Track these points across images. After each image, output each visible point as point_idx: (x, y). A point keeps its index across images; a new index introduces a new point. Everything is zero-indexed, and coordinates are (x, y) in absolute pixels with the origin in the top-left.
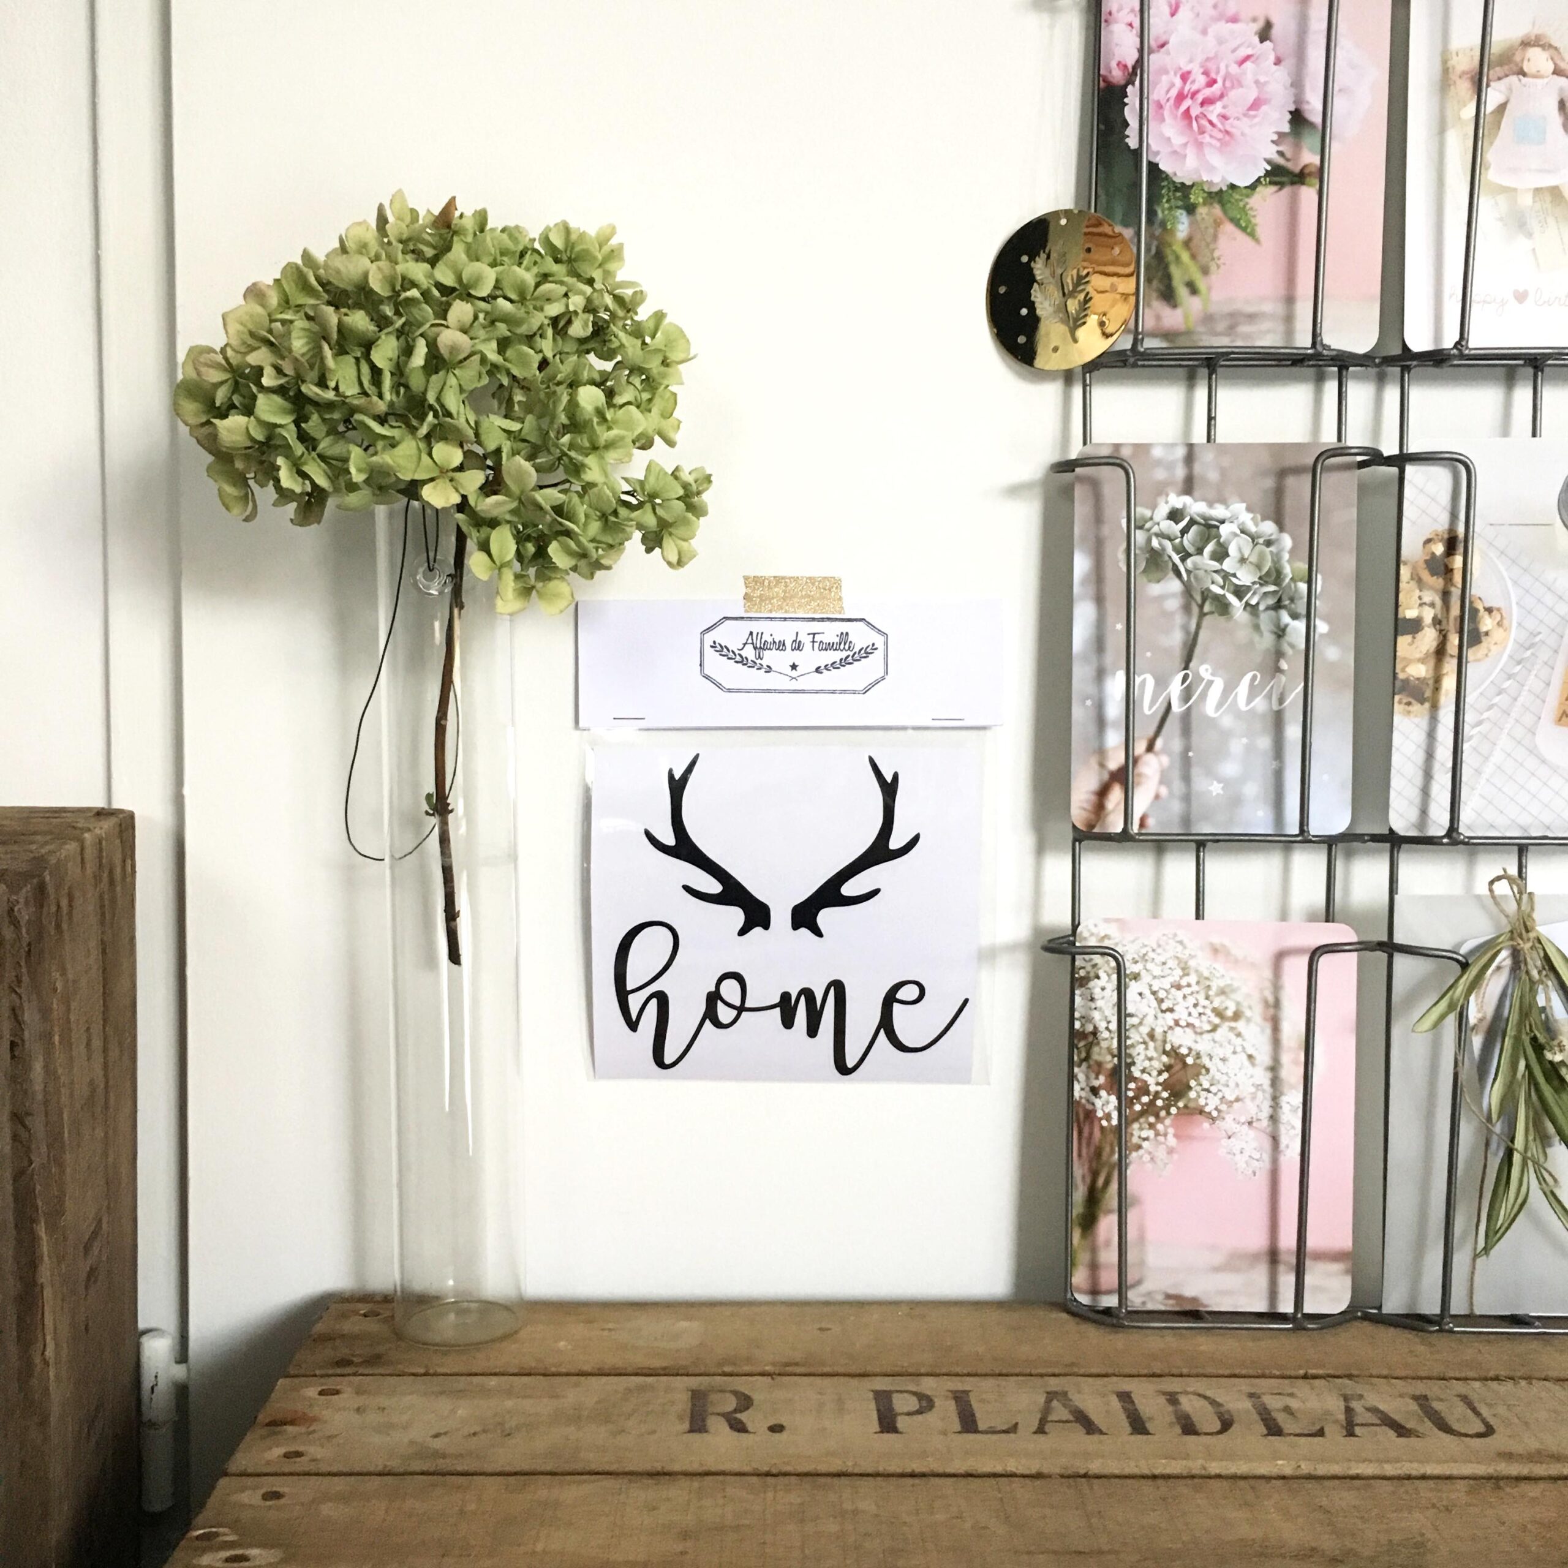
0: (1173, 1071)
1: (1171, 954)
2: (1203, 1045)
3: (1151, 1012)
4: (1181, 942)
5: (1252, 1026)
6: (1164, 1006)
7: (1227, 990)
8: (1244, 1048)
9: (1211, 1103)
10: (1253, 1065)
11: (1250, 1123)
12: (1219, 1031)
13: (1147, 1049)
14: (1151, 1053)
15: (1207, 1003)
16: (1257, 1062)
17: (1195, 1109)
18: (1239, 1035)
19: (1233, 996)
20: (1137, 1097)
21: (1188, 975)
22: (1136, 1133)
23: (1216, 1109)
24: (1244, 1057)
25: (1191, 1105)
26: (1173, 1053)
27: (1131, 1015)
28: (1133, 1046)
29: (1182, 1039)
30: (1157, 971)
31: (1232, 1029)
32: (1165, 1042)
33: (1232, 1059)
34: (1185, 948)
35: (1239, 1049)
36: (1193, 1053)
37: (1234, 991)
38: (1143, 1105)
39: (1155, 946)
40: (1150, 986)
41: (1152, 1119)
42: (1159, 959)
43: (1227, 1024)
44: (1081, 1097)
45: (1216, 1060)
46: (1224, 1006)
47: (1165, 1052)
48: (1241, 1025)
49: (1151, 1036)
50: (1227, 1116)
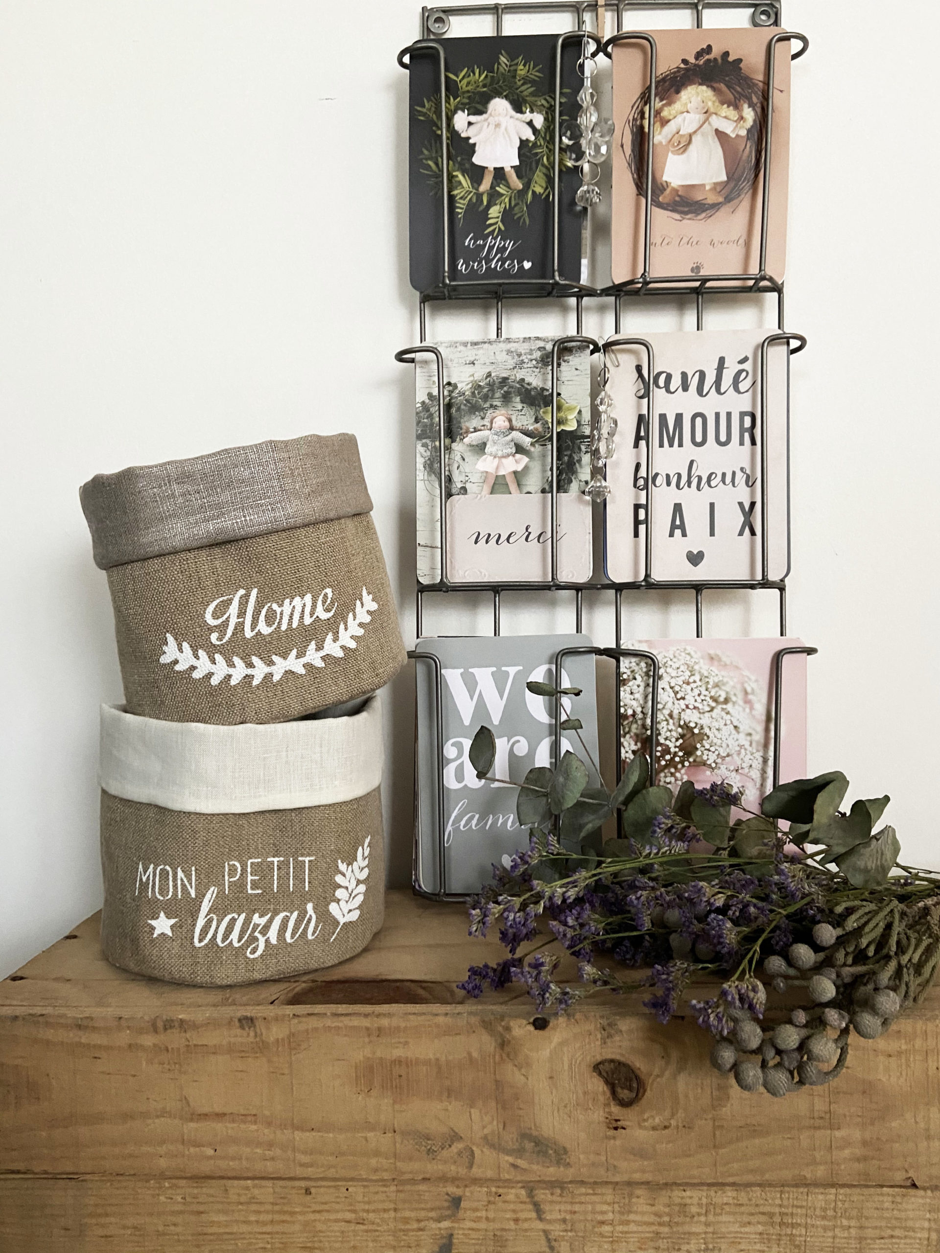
0: (685, 738)
1: (683, 662)
2: (705, 721)
3: (671, 700)
4: (689, 654)
5: (737, 707)
6: (679, 696)
7: (720, 684)
8: (732, 722)
9: (711, 759)
10: (738, 732)
11: (737, 771)
12: (715, 710)
13: (668, 724)
14: (671, 727)
15: (707, 693)
16: (741, 729)
17: (700, 762)
18: (728, 713)
19: (723, 688)
20: (663, 756)
21: (693, 675)
22: (663, 780)
23: (714, 762)
24: (732, 728)
25: (698, 760)
26: (685, 727)
27: (659, 703)
28: (659, 723)
29: (691, 717)
30: (674, 674)
31: (723, 709)
32: (680, 719)
33: (724, 728)
34: (692, 657)
35: (728, 722)
36: (699, 726)
37: (724, 684)
38: (666, 761)
39: (672, 657)
40: (670, 683)
41: (673, 770)
42: (675, 666)
43: (720, 706)
45: (713, 730)
46: (718, 695)
47: (680, 726)
48: (729, 707)
49: (671, 715)
50: (722, 766)
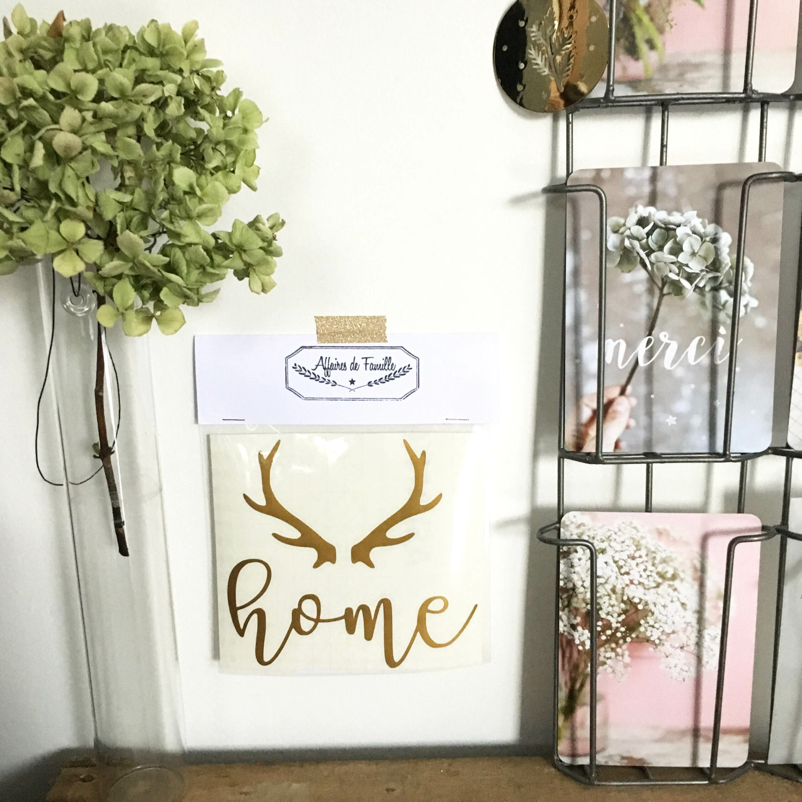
0: (628, 614)
1: (628, 536)
2: (650, 597)
3: (614, 575)
4: (635, 528)
5: (684, 583)
6: (623, 571)
7: (667, 560)
8: (679, 599)
9: (655, 635)
10: (685, 609)
11: (682, 648)
12: (662, 587)
13: (610, 599)
14: (613, 602)
15: (652, 568)
16: (688, 607)
17: (643, 638)
18: (675, 590)
19: (671, 564)
20: (603, 631)
21: (639, 550)
22: (602, 654)
23: (659, 638)
24: (678, 604)
25: (641, 636)
26: (628, 602)
27: (599, 577)
28: (600, 597)
29: (635, 593)
30: (618, 547)
31: (670, 586)
32: (623, 594)
33: (670, 605)
34: (638, 531)
35: (675, 599)
36: (643, 602)
37: (672, 560)
38: (607, 636)
39: (616, 530)
40: (613, 557)
41: (613, 645)
42: (620, 539)
43: (667, 583)
44: (564, 631)
45: (659, 606)
46: (665, 571)
47: (623, 601)
48: (677, 583)
49: (614, 590)
50: (665, 643)
